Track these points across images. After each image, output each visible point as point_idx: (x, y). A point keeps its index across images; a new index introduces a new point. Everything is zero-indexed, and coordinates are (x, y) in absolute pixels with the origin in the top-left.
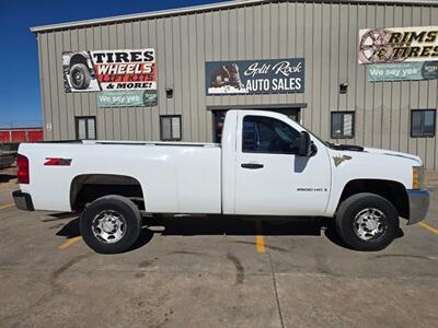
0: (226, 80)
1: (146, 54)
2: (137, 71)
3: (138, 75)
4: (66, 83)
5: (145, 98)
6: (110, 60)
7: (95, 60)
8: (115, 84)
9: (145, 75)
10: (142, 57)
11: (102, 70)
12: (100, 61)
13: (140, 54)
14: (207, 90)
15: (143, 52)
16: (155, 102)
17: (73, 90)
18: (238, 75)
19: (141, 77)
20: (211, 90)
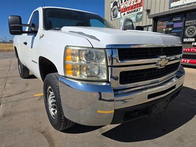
2: (135, 3)
3: (135, 5)
4: (111, 16)
5: (137, 17)
6: (125, 1)
7: (120, 2)
8: (126, 13)
9: (138, 4)
11: (122, 7)
12: (122, 2)
14: (170, 5)
16: (141, 19)
17: (113, 19)
19: (136, 6)
20: (173, 4)
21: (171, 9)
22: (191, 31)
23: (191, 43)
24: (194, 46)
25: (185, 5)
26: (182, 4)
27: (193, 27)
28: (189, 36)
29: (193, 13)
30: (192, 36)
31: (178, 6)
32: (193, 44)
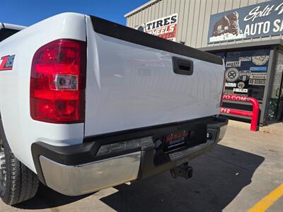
0: (226, 28)
1: (172, 19)
6: (154, 27)
7: (147, 28)
10: (170, 21)
12: (149, 28)
13: (169, 19)
14: (209, 39)
15: (171, 17)
18: (237, 23)
20: (213, 39)
21: (210, 45)
22: (232, 75)
23: (232, 88)
24: (235, 93)
25: (226, 41)
26: (222, 40)
27: (234, 69)
28: (230, 80)
29: (235, 53)
30: (234, 80)
31: (218, 42)
32: (234, 90)
